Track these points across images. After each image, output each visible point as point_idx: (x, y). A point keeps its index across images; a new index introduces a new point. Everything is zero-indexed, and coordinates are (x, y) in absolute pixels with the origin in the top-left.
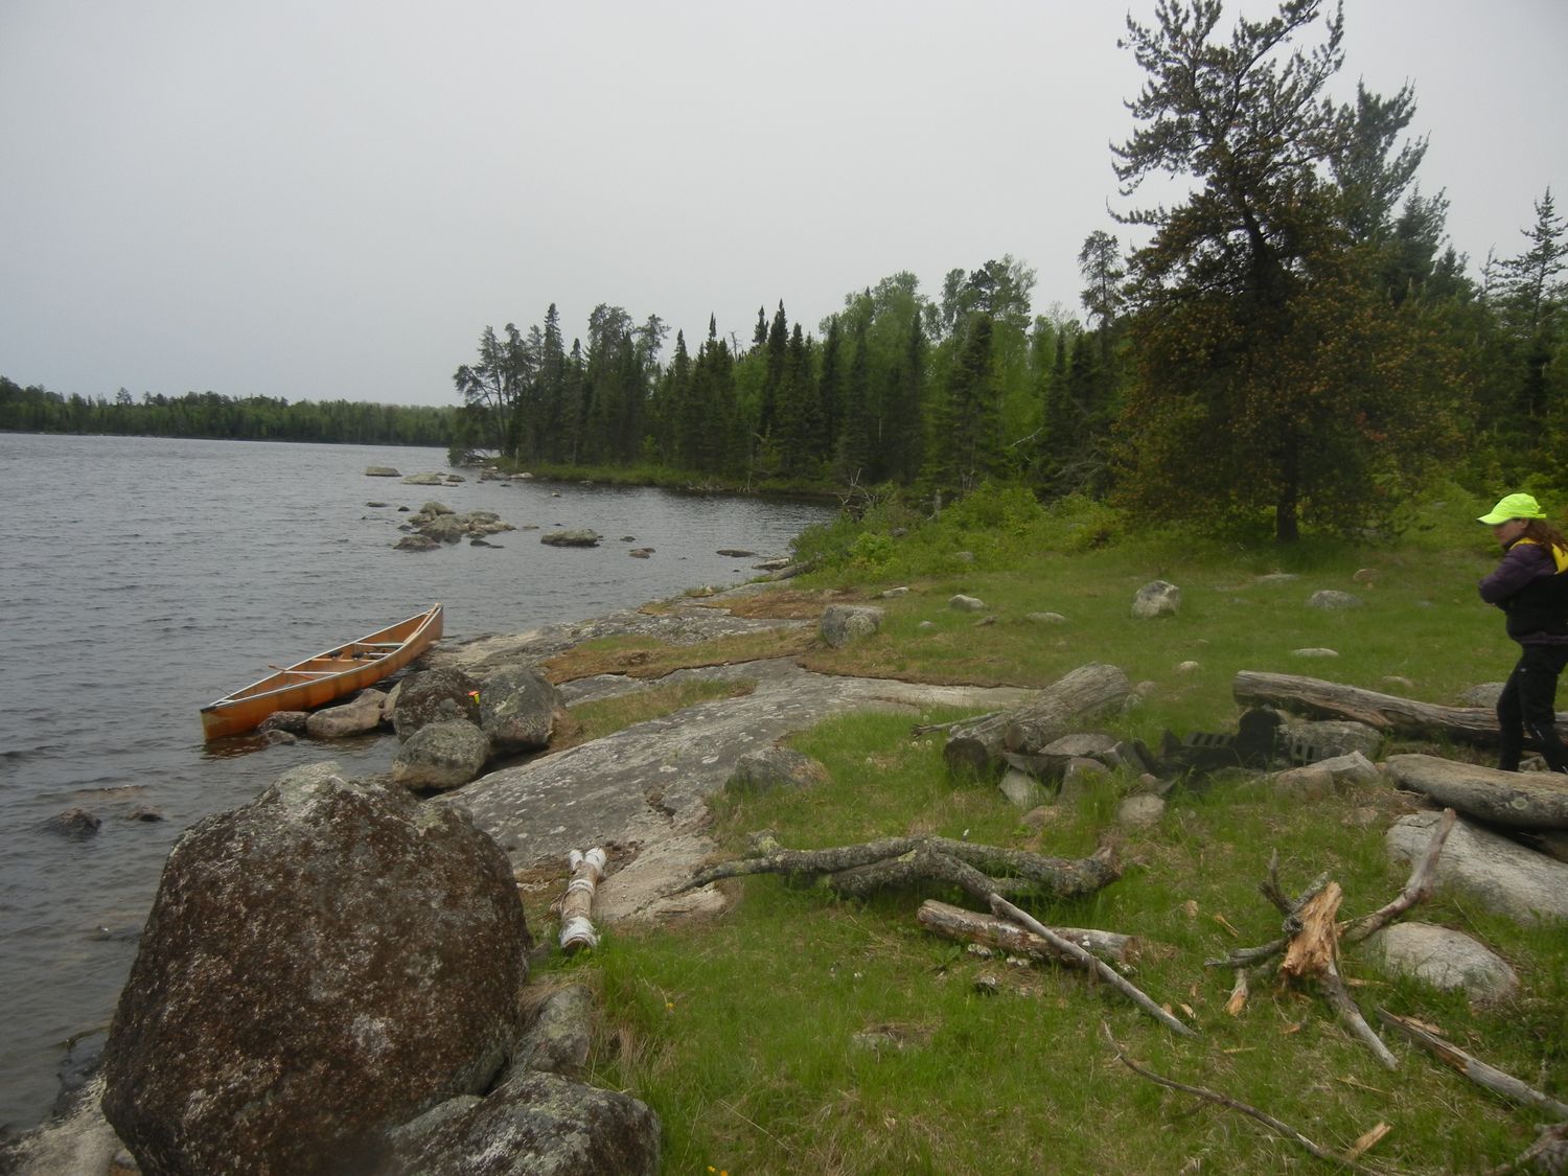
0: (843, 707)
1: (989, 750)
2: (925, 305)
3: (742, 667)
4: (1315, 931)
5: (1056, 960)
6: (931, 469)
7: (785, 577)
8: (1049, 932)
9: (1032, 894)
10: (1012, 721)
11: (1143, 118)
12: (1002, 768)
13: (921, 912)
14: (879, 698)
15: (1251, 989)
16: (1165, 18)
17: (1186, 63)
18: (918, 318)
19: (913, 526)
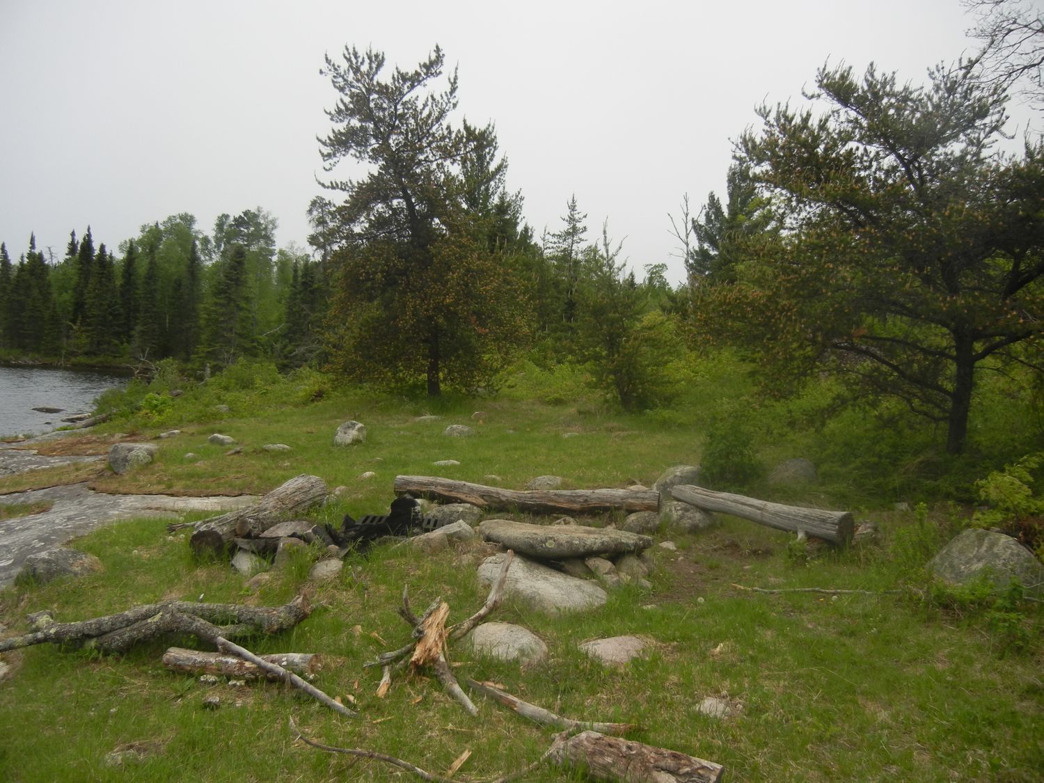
0: (118, 516)
1: (224, 537)
2: (201, 236)
3: (42, 492)
4: (432, 635)
5: (263, 679)
6: (202, 349)
7: (86, 426)
8: (258, 659)
9: (249, 634)
10: (242, 516)
11: (337, 122)
12: (234, 550)
13: (166, 657)
14: (150, 508)
15: (393, 678)
16: (349, 60)
17: (364, 90)
18: (194, 246)
19: (189, 388)
